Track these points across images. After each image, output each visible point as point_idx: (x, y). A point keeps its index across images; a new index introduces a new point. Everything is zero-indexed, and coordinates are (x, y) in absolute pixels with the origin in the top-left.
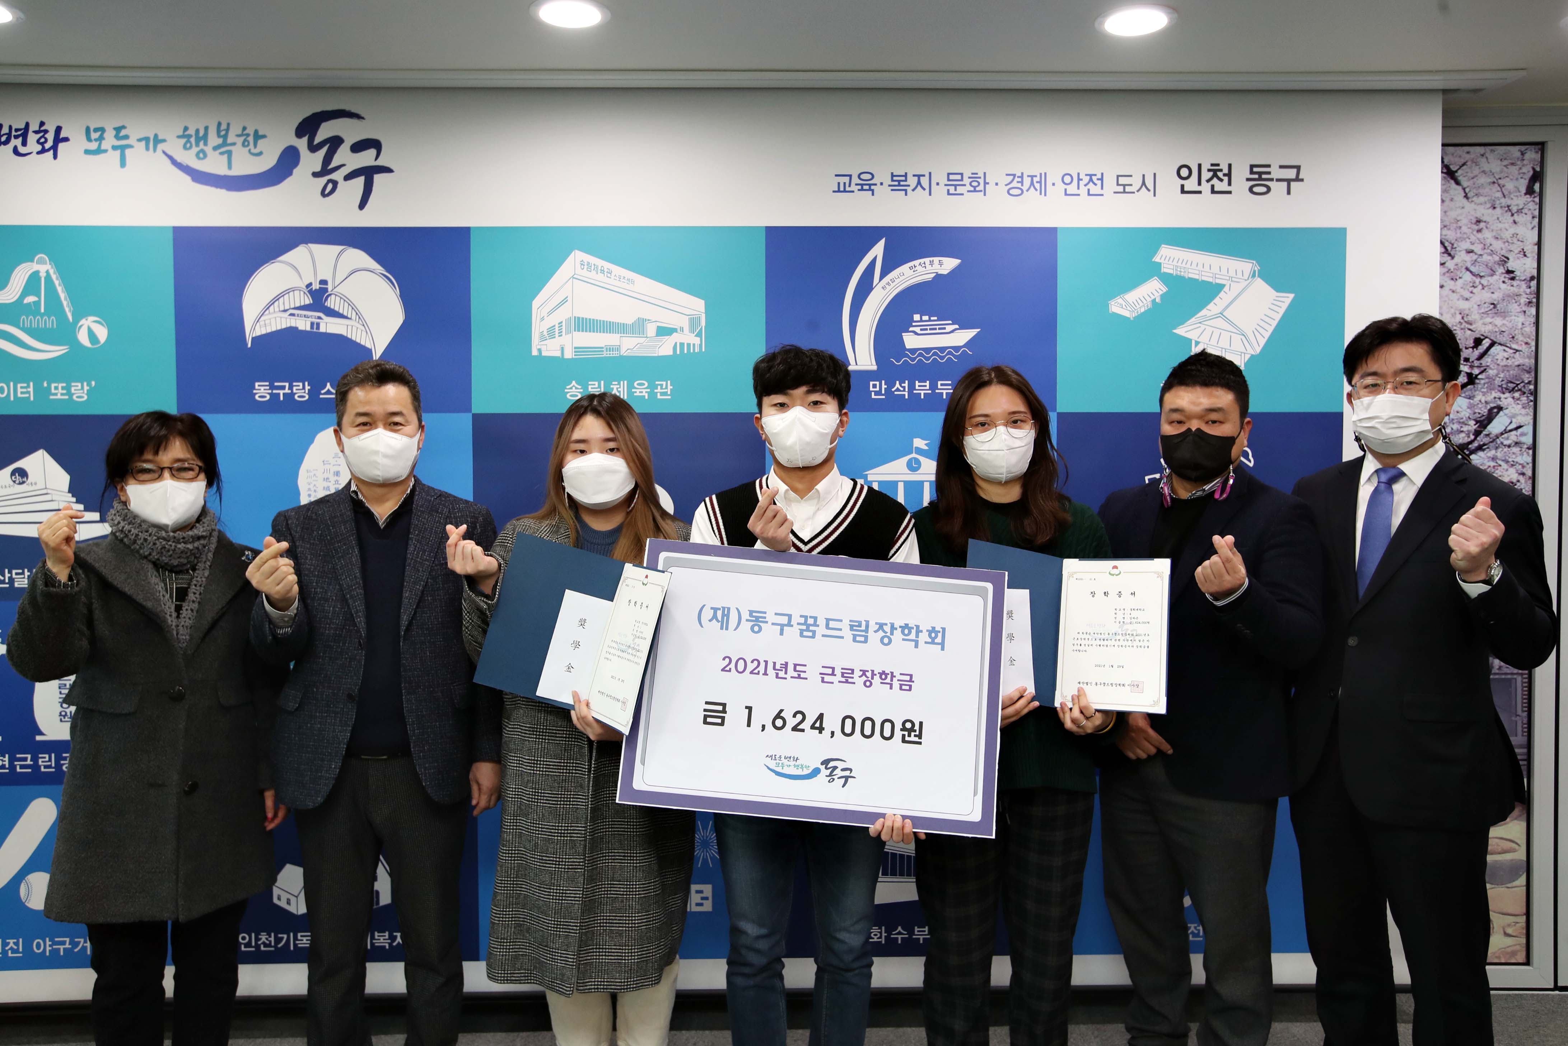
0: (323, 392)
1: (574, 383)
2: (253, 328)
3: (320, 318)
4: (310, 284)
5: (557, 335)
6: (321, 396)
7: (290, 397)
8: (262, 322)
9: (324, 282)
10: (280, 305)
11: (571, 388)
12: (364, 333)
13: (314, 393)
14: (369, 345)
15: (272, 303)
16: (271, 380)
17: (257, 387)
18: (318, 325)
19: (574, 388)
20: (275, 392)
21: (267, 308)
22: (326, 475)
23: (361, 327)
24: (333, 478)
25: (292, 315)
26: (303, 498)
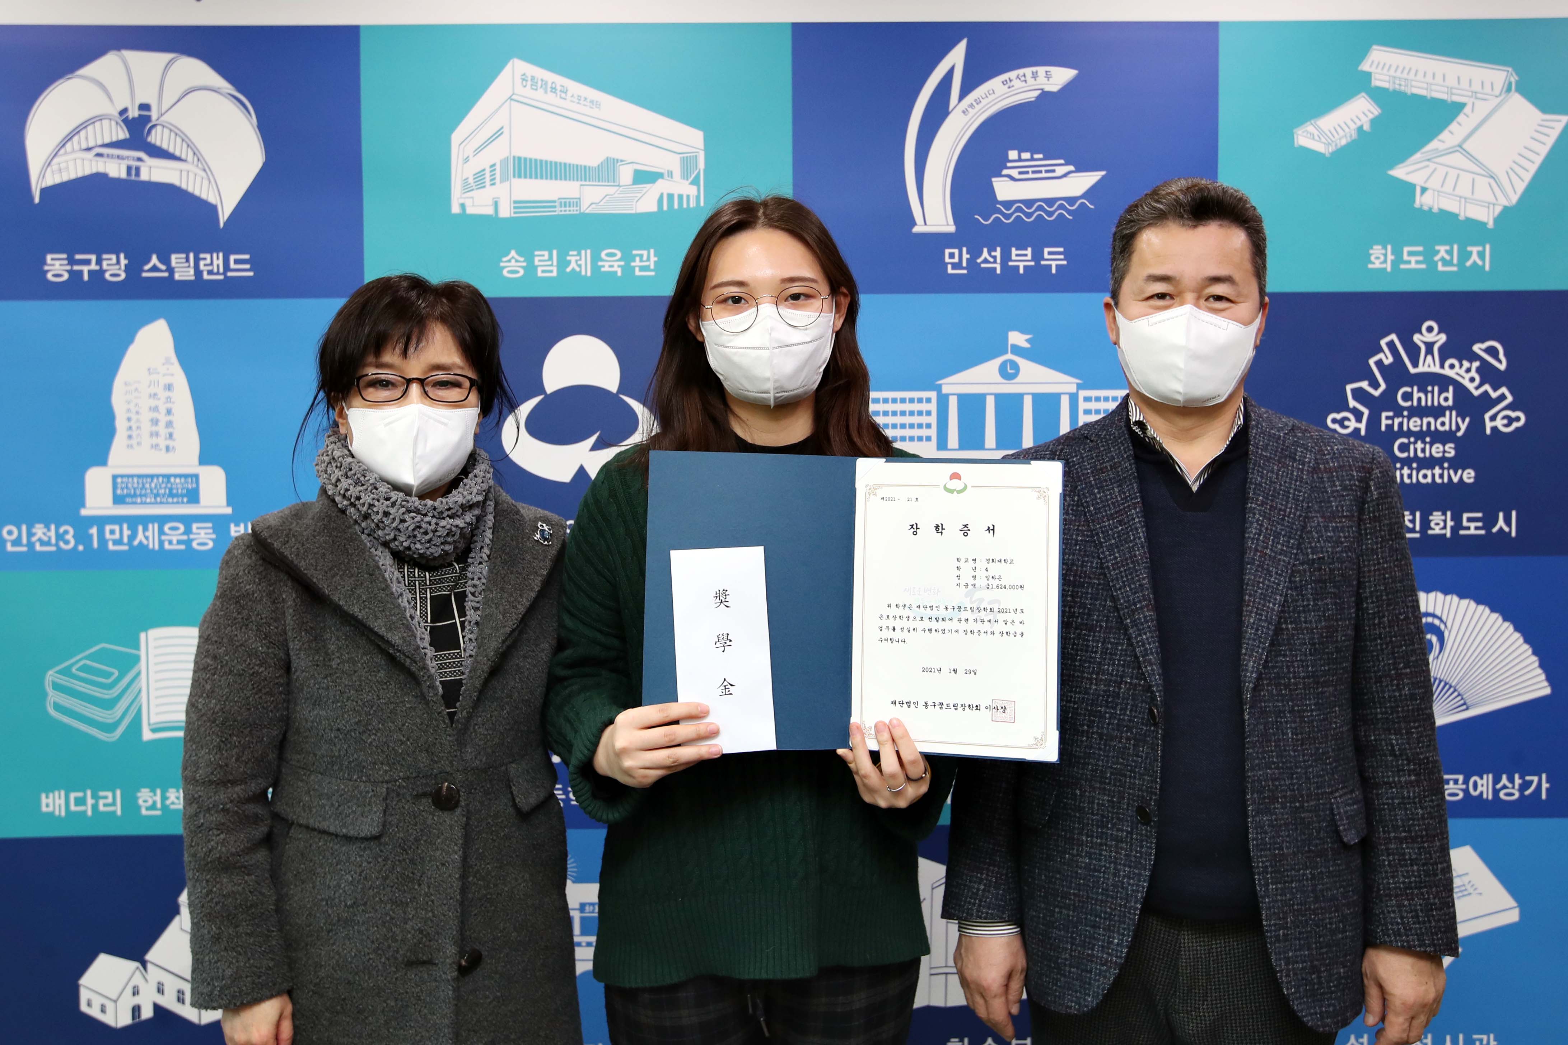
0: (147, 267)
1: (513, 253)
2: (42, 175)
3: (140, 159)
4: (125, 110)
5: (488, 183)
6: (144, 275)
7: (98, 275)
8: (54, 166)
9: (145, 107)
10: (81, 141)
11: (509, 261)
12: (206, 182)
13: (133, 269)
14: (212, 199)
15: (69, 138)
16: (71, 250)
17: (49, 261)
18: (138, 169)
19: (513, 261)
20: (76, 268)
21: (63, 144)
22: (153, 390)
23: (203, 174)
24: (163, 394)
25: (99, 155)
26: (120, 424)
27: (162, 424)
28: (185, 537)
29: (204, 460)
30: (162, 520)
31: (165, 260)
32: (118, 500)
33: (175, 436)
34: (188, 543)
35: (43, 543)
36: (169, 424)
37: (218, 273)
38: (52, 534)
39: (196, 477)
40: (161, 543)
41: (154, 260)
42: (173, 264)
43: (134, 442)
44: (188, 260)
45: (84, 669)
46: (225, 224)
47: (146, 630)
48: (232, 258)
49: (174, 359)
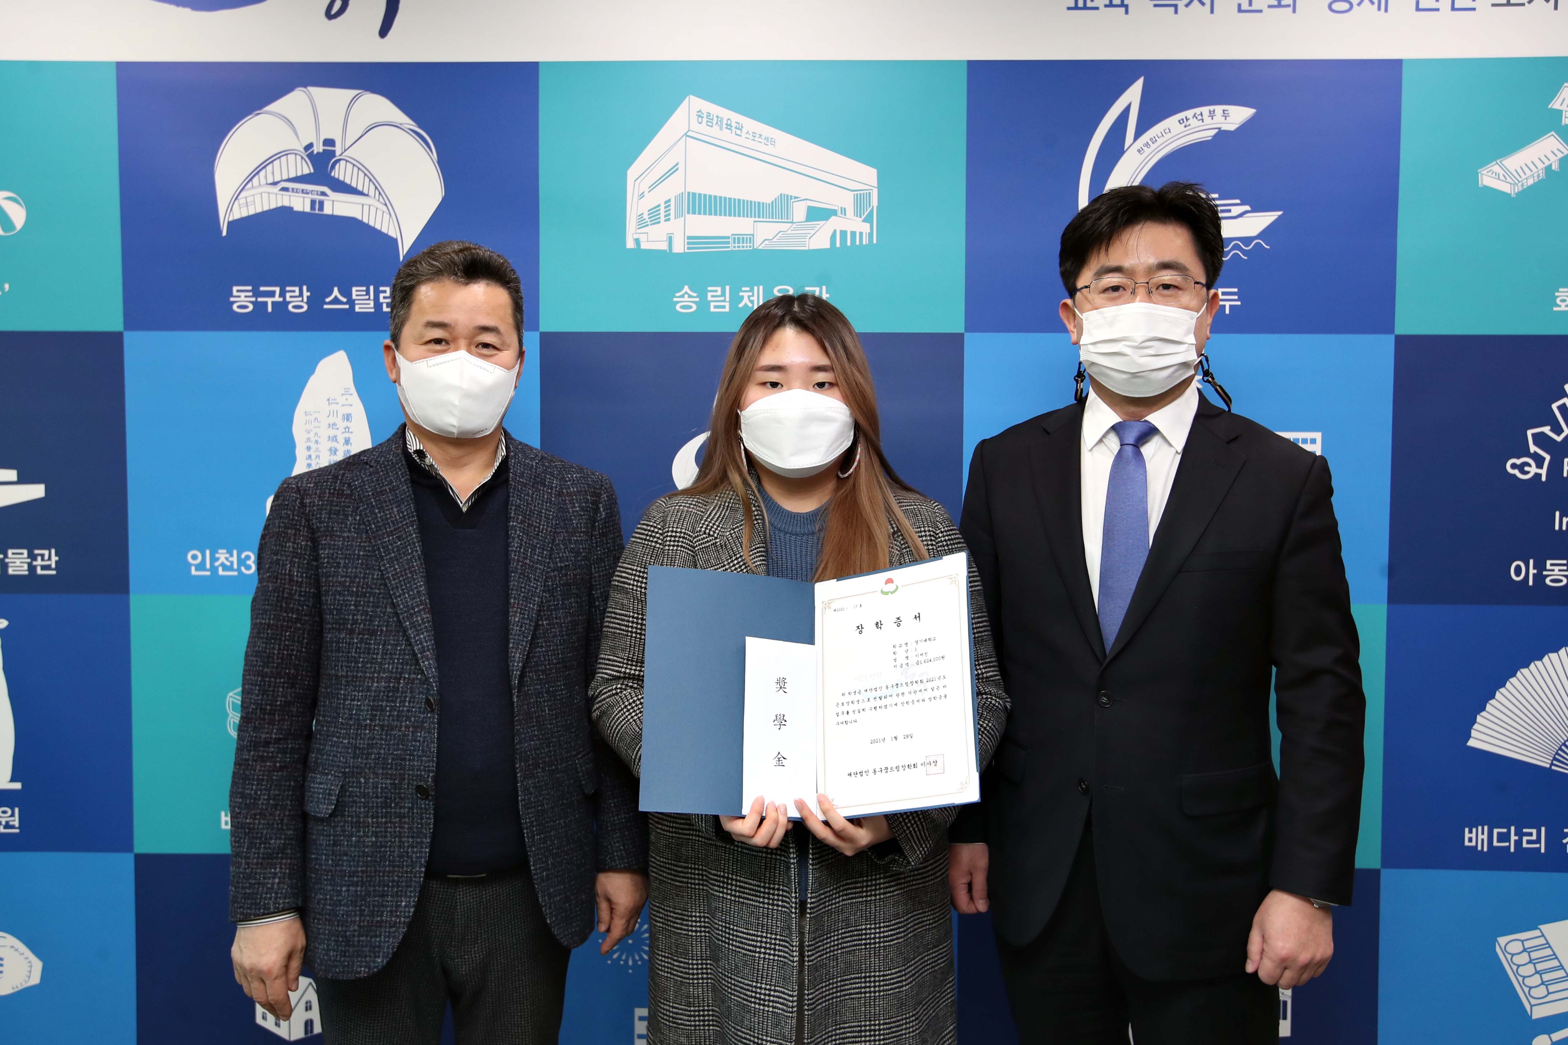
0: (328, 300)
1: (686, 289)
2: (230, 208)
3: (323, 194)
4: (311, 145)
5: (662, 219)
6: (326, 307)
7: (281, 307)
8: (242, 200)
9: (329, 142)
10: (268, 175)
11: (683, 296)
12: (387, 216)
13: (315, 301)
14: (392, 233)
15: (256, 172)
16: (255, 283)
17: (235, 293)
18: (321, 203)
19: (686, 296)
20: (260, 299)
21: (250, 179)
22: (332, 420)
23: (383, 207)
24: (342, 425)
25: (285, 189)
26: (300, 453)
27: (340, 453)
31: (347, 293)
35: (225, 568)
38: (233, 560)
41: (336, 292)
42: (354, 297)
44: (368, 293)
49: (353, 390)
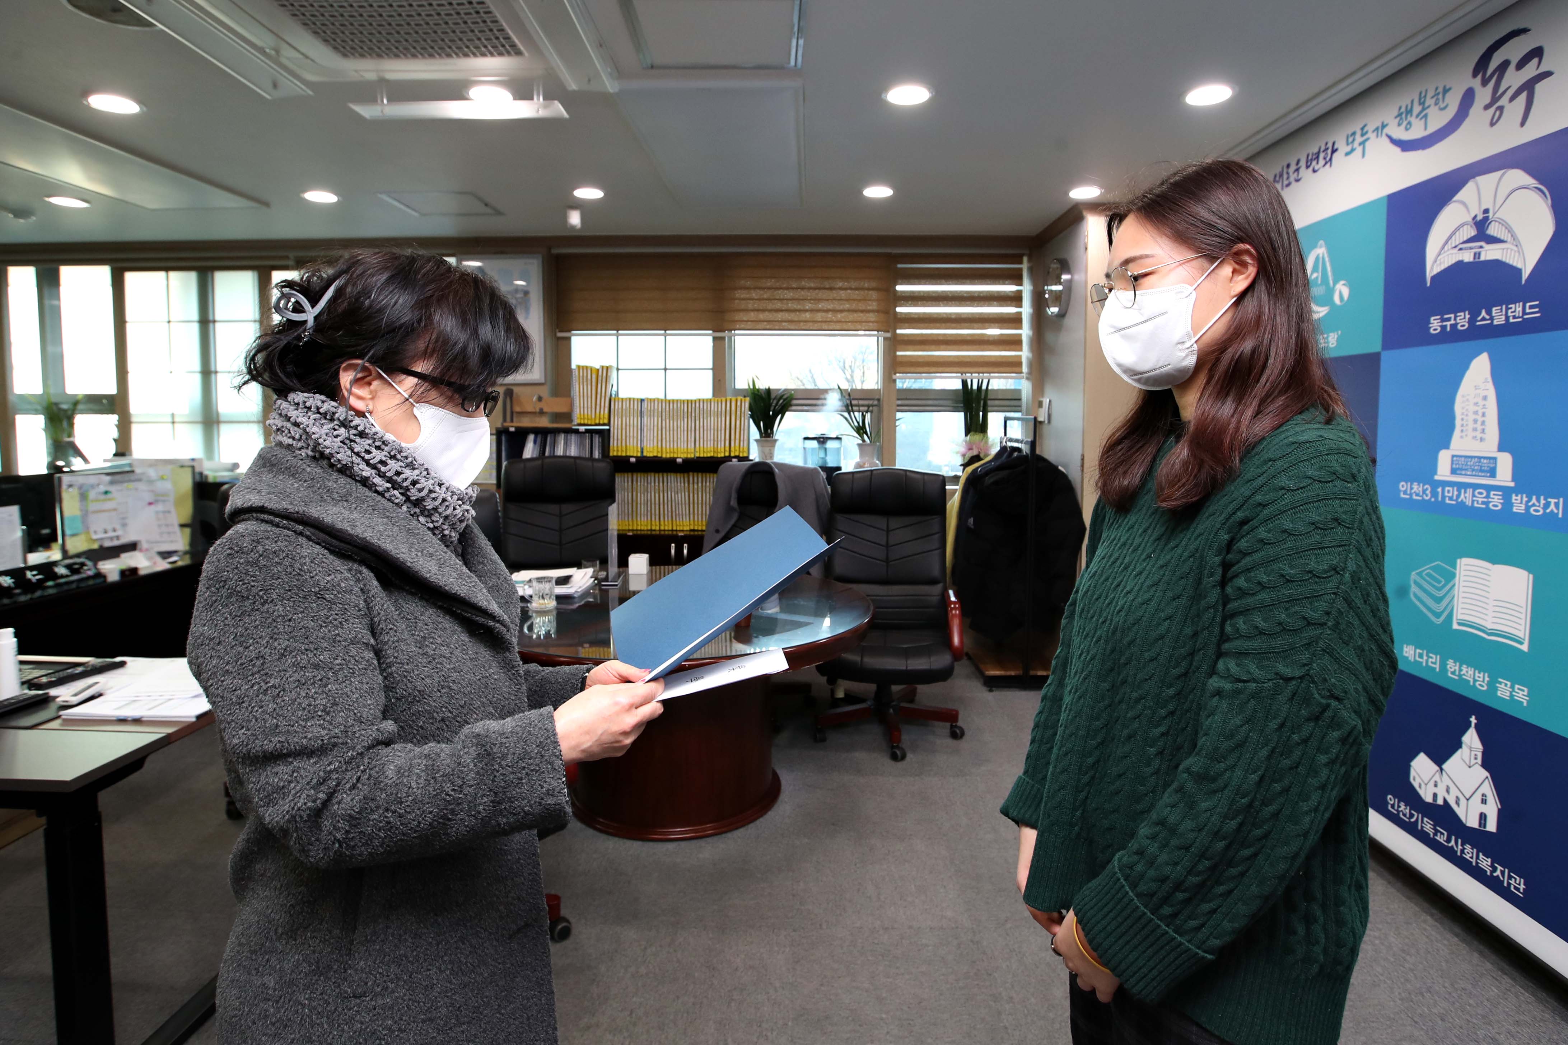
0: (1479, 318)
2: (1432, 269)
3: (1481, 247)
4: (1475, 217)
6: (1478, 323)
7: (1454, 326)
8: (1438, 262)
9: (1486, 211)
10: (1452, 243)
12: (1517, 254)
13: (1472, 321)
14: (1519, 266)
15: (1446, 243)
16: (1441, 312)
17: (1432, 321)
18: (1479, 254)
20: (1444, 323)
21: (1443, 248)
22: (1476, 400)
23: (1515, 248)
24: (1481, 403)
25: (1461, 249)
26: (1458, 422)
27: (1479, 423)
28: (1485, 500)
29: (1501, 449)
30: (1475, 486)
31: (1489, 312)
32: (1454, 471)
33: (1486, 431)
34: (1487, 503)
35: (1417, 495)
36: (1483, 423)
37: (1519, 317)
38: (1421, 489)
39: (1495, 459)
40: (1473, 501)
41: (1483, 313)
42: (1494, 314)
43: (1464, 434)
44: (1501, 309)
45: (1428, 575)
46: (1526, 281)
47: (1460, 557)
48: (1528, 305)
49: (1490, 379)
